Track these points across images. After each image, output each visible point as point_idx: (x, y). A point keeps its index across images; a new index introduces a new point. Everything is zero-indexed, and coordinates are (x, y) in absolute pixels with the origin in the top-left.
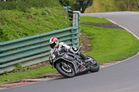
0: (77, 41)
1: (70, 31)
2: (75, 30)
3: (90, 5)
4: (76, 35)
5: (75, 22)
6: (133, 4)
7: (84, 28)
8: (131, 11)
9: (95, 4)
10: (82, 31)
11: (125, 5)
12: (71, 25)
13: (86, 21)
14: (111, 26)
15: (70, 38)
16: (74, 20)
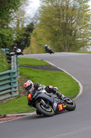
0: (16, 85)
1: (9, 74)
2: (14, 73)
3: (28, 46)
4: (15, 78)
5: (14, 65)
6: (70, 44)
7: (23, 71)
8: (69, 51)
9: (33, 45)
10: (21, 74)
11: (63, 46)
12: (10, 68)
13: (24, 63)
14: (49, 68)
15: (9, 81)
16: (12, 63)
